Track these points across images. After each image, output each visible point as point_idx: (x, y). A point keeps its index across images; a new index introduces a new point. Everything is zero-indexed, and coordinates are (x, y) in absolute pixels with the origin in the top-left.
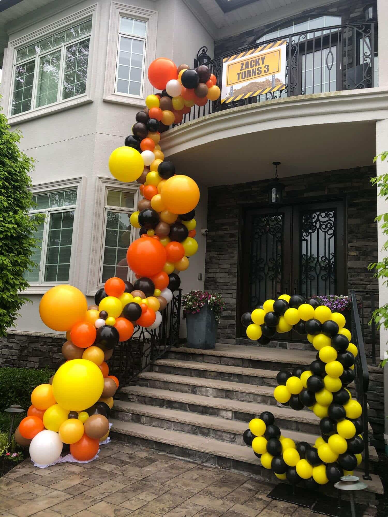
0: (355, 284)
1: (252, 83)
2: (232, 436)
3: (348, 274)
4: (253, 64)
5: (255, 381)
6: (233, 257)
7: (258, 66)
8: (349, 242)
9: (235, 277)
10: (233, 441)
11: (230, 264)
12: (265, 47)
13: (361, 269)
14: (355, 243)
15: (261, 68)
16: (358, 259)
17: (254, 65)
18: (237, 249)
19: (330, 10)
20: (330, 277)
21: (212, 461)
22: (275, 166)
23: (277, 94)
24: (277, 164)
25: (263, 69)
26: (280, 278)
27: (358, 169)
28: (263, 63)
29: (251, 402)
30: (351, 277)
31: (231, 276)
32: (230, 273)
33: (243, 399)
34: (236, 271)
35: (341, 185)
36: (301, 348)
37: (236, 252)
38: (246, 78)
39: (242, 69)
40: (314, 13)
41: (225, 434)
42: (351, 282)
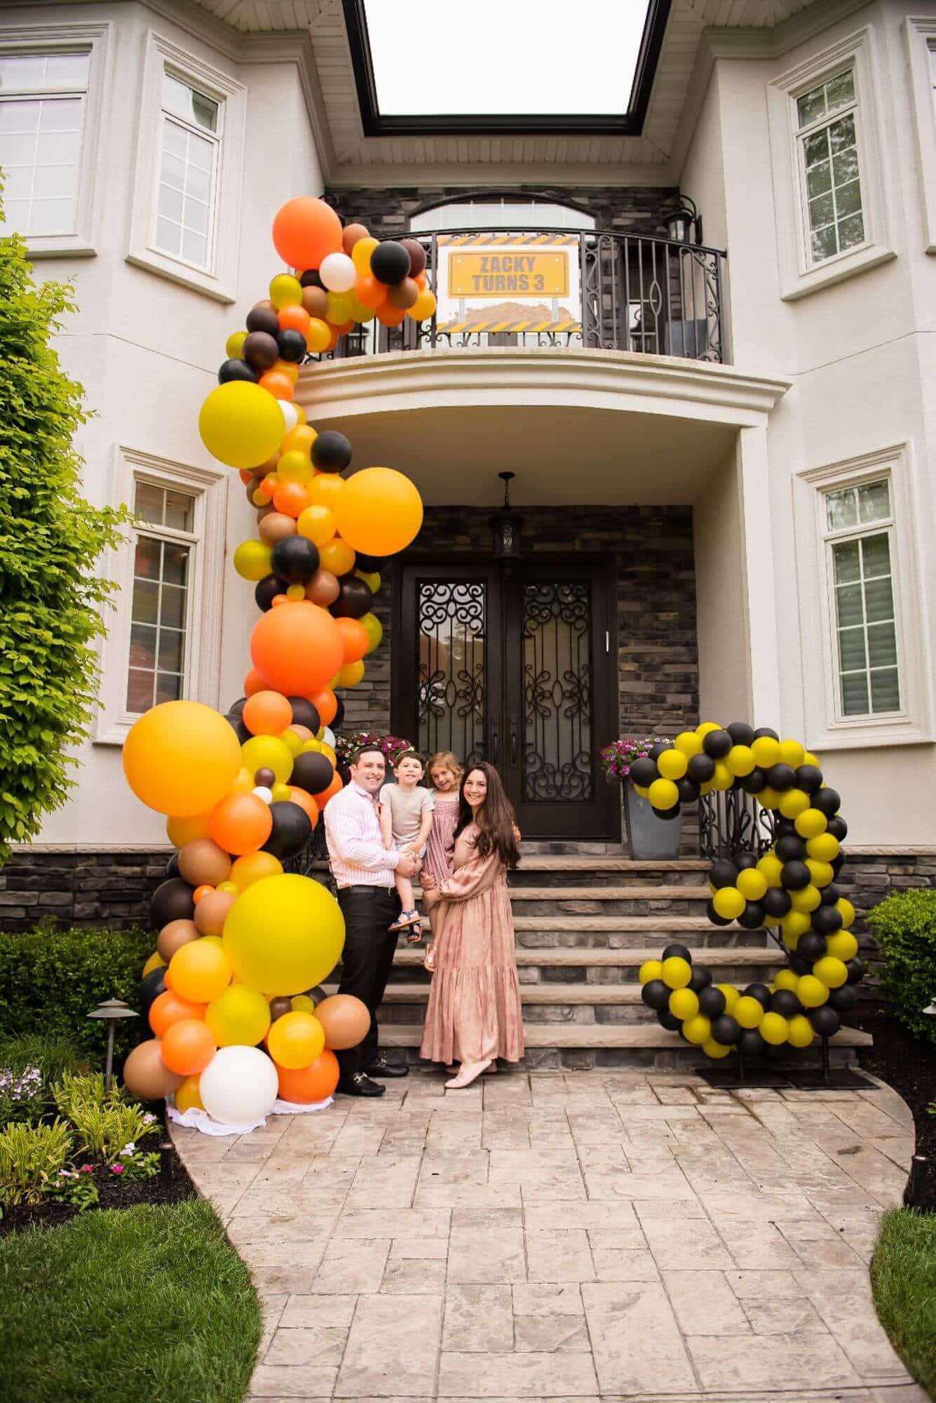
0: (633, 724)
1: (509, 304)
2: (566, 1011)
3: (620, 705)
4: (508, 264)
5: (541, 909)
6: (381, 666)
7: (519, 273)
8: (623, 645)
9: (387, 710)
10: (569, 1020)
11: (374, 682)
12: (533, 239)
13: (644, 696)
14: (633, 648)
15: (527, 277)
16: (637, 677)
17: (510, 268)
18: (390, 649)
19: (576, 199)
20: (579, 709)
21: (551, 1062)
22: (503, 481)
23: (562, 337)
24: (506, 476)
25: (532, 282)
26: (481, 712)
27: (634, 509)
28: (531, 270)
29: (553, 947)
30: (626, 711)
31: (376, 708)
32: (372, 702)
33: (536, 944)
34: (387, 696)
35: (605, 536)
36: (533, 851)
37: (387, 656)
38: (494, 291)
39: (483, 269)
40: (543, 194)
41: (551, 1009)
42: (627, 721)
